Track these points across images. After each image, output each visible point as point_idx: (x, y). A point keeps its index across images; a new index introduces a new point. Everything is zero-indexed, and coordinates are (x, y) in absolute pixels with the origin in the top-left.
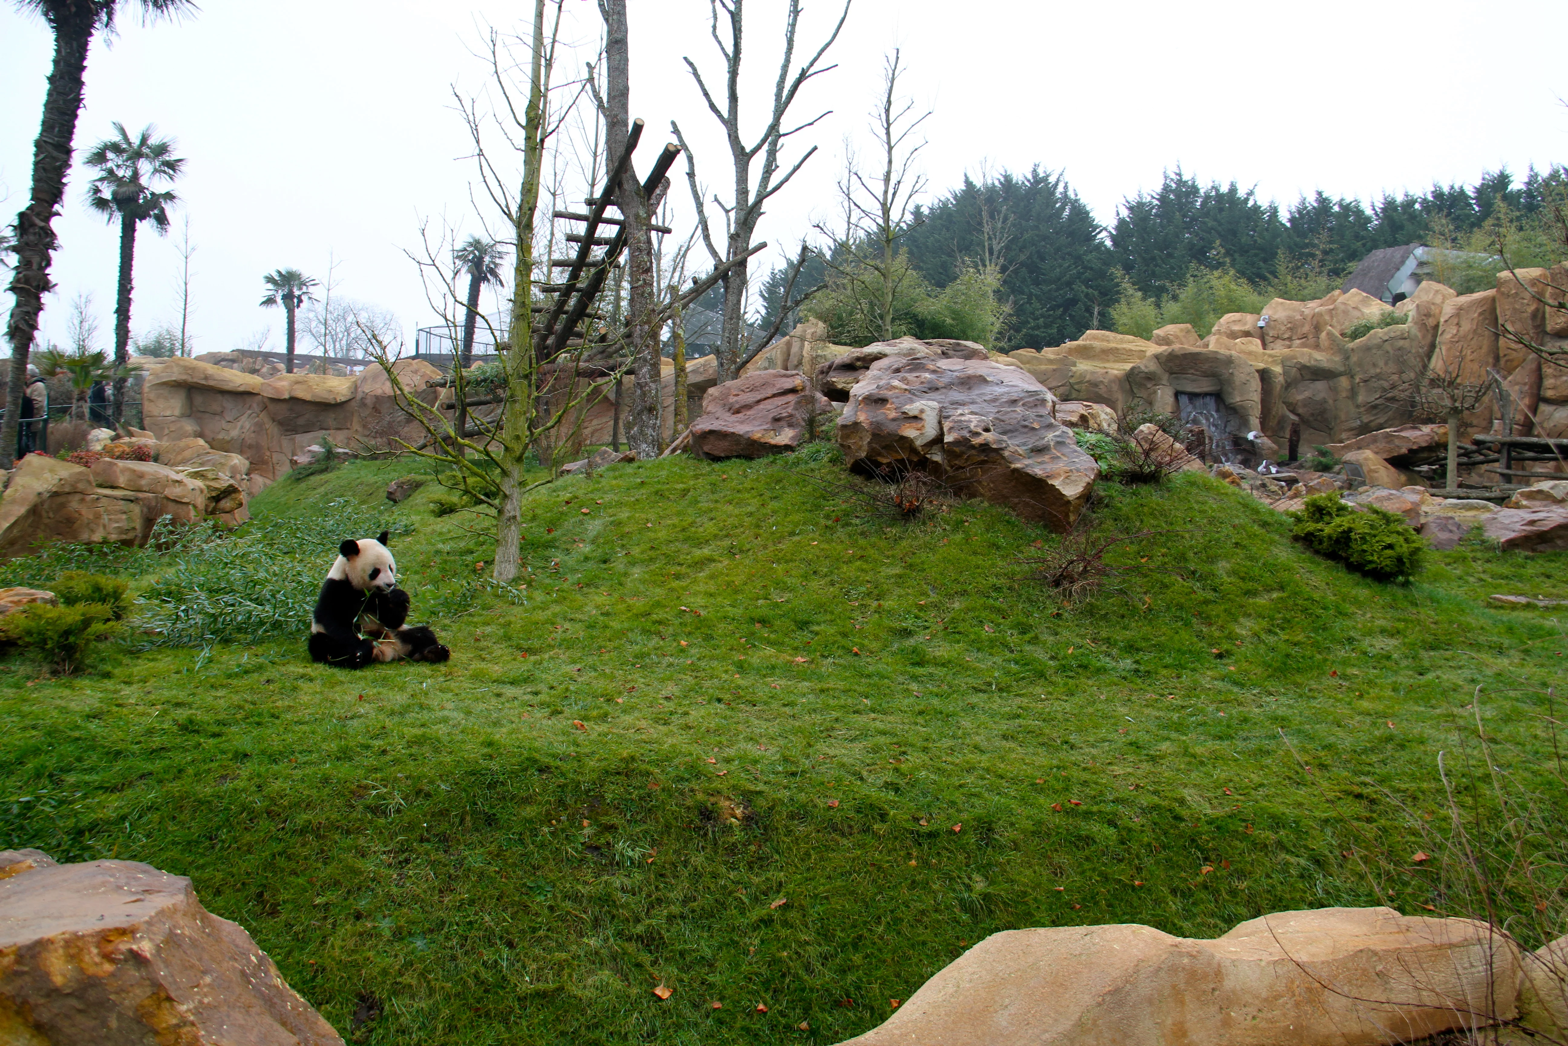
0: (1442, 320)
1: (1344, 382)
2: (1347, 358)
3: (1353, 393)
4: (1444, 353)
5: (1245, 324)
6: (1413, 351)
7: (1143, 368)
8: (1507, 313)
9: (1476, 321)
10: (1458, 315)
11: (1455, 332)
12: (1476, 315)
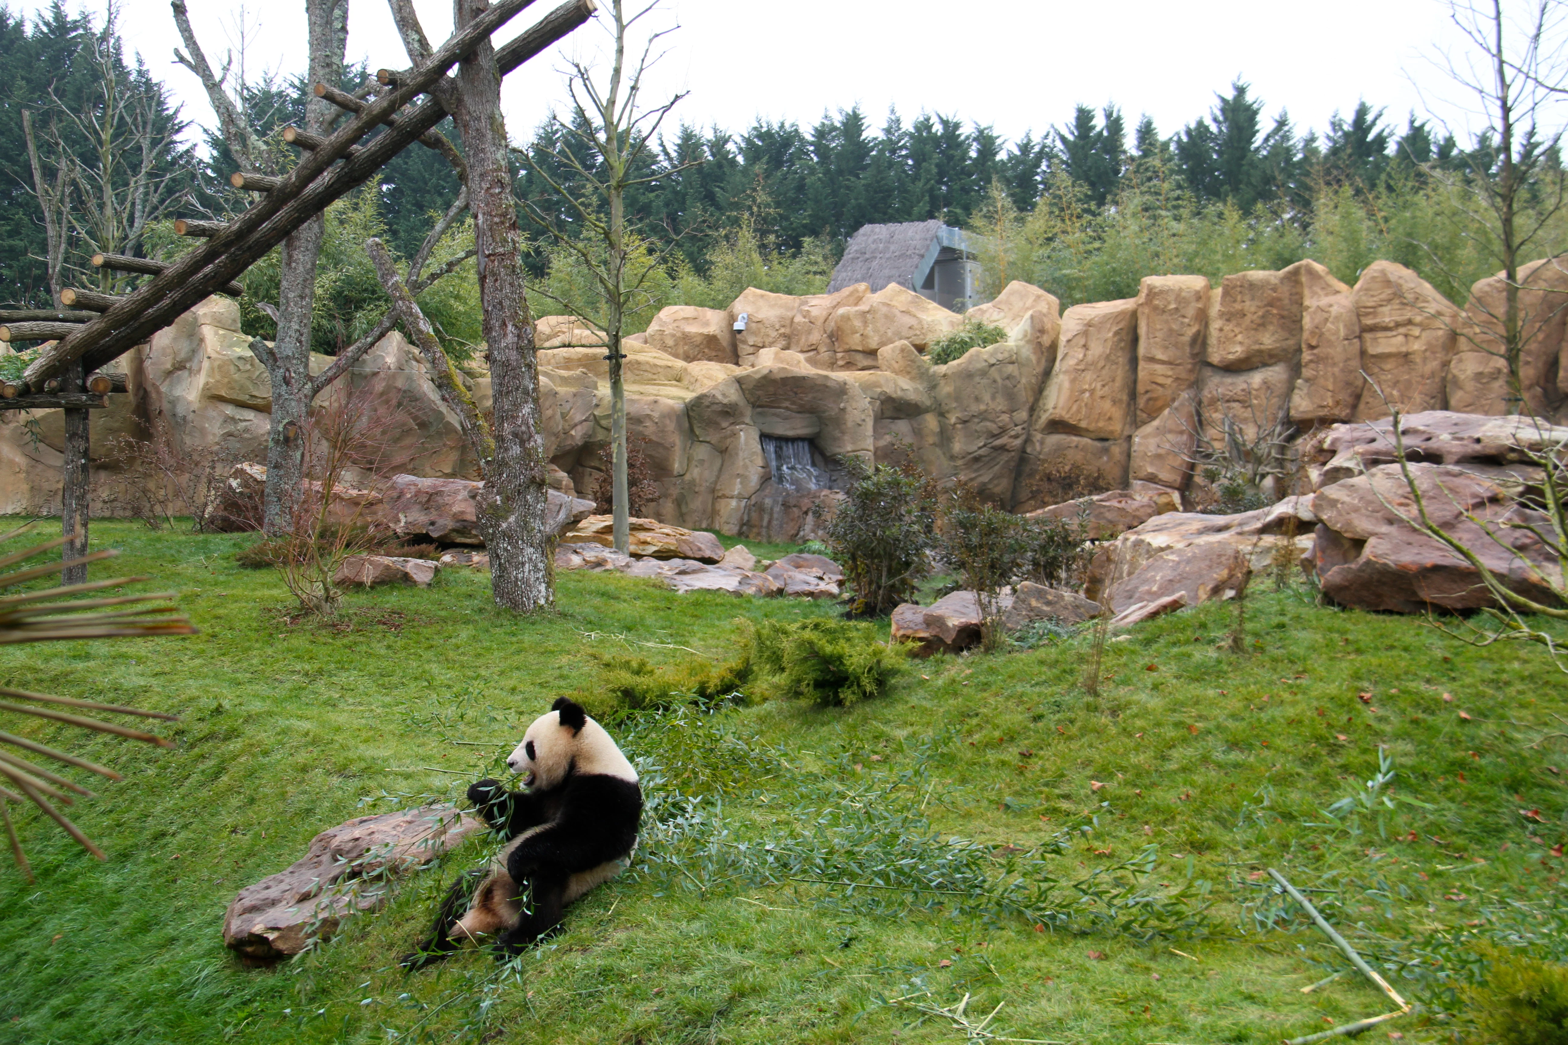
0: (1063, 339)
1: (931, 422)
2: (933, 387)
3: (945, 437)
4: (1066, 385)
5: (707, 324)
6: (1024, 381)
7: (720, 397)
8: (1158, 334)
9: (1110, 344)
10: (1085, 333)
11: (1081, 356)
12: (1110, 334)
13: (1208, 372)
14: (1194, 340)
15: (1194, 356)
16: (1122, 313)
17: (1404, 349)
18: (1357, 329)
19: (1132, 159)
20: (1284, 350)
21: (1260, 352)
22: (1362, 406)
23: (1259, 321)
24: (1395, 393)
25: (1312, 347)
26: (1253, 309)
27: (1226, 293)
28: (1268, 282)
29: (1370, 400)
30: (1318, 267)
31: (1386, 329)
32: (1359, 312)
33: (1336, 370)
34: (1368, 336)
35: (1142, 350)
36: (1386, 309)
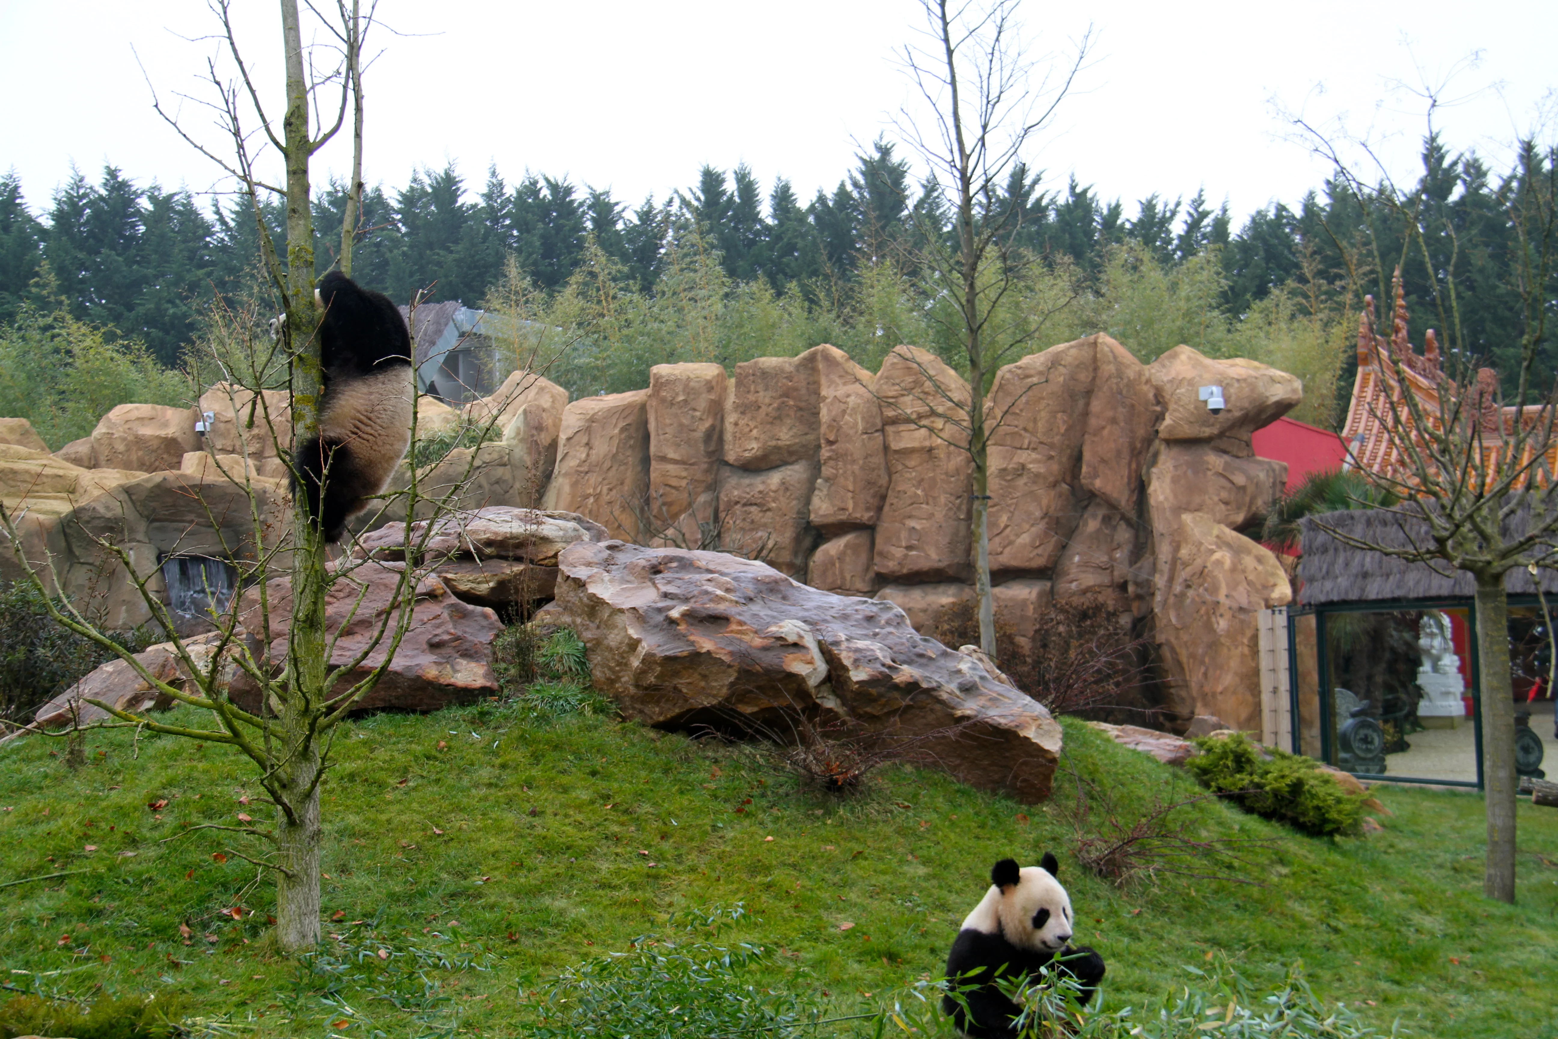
0: (563, 437)
4: (567, 489)
5: (166, 425)
6: (517, 485)
7: (102, 510)
8: (668, 430)
9: (616, 442)
10: (588, 430)
11: (584, 456)
12: (617, 431)
13: (726, 472)
14: (708, 436)
15: (709, 454)
16: (629, 406)
17: (927, 444)
18: (879, 422)
19: (767, 228)
20: (803, 446)
21: (778, 448)
22: (886, 508)
23: (774, 414)
24: (919, 492)
25: (830, 443)
26: (767, 401)
27: (739, 384)
28: (782, 371)
29: (895, 501)
30: (837, 353)
31: (908, 421)
32: (882, 401)
33: (856, 467)
34: (890, 429)
35: (653, 449)
36: (908, 399)
